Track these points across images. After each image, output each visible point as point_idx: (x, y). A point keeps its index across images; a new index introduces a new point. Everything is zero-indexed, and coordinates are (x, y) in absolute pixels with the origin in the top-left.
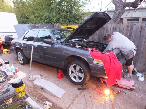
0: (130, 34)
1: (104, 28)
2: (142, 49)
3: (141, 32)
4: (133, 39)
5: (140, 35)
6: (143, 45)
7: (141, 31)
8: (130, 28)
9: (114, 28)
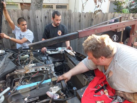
1: (29, 18)
5: (80, 25)
7: (80, 20)
9: (46, 17)
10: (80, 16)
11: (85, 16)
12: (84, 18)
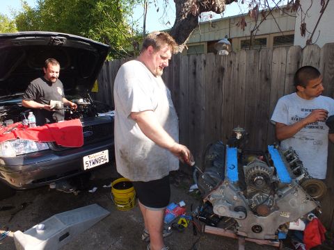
0: (175, 80)
2: (203, 118)
6: (204, 108)
10: (195, 63)
11: (205, 63)
12: (203, 68)
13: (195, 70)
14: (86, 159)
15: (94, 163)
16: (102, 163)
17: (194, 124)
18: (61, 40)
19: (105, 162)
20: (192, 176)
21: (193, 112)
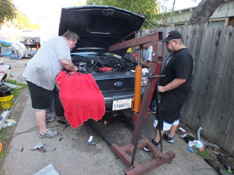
0: (197, 48)
2: (217, 85)
3: (217, 44)
4: (201, 62)
5: (216, 52)
6: (220, 77)
8: (198, 35)
10: (219, 34)
11: (231, 35)
13: (218, 41)
14: (115, 103)
15: (120, 107)
16: (126, 108)
17: (207, 89)
18: (110, 11)
19: (128, 107)
20: (196, 132)
21: (209, 79)
